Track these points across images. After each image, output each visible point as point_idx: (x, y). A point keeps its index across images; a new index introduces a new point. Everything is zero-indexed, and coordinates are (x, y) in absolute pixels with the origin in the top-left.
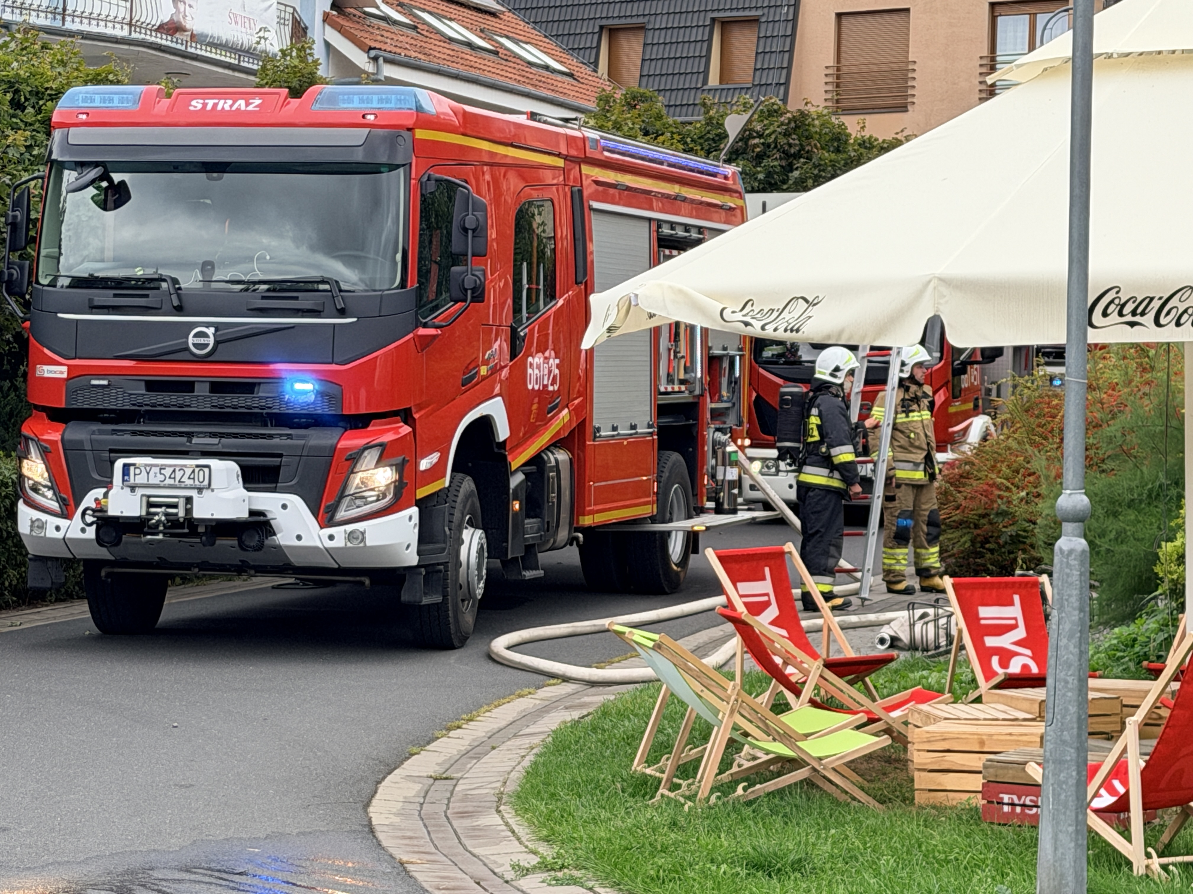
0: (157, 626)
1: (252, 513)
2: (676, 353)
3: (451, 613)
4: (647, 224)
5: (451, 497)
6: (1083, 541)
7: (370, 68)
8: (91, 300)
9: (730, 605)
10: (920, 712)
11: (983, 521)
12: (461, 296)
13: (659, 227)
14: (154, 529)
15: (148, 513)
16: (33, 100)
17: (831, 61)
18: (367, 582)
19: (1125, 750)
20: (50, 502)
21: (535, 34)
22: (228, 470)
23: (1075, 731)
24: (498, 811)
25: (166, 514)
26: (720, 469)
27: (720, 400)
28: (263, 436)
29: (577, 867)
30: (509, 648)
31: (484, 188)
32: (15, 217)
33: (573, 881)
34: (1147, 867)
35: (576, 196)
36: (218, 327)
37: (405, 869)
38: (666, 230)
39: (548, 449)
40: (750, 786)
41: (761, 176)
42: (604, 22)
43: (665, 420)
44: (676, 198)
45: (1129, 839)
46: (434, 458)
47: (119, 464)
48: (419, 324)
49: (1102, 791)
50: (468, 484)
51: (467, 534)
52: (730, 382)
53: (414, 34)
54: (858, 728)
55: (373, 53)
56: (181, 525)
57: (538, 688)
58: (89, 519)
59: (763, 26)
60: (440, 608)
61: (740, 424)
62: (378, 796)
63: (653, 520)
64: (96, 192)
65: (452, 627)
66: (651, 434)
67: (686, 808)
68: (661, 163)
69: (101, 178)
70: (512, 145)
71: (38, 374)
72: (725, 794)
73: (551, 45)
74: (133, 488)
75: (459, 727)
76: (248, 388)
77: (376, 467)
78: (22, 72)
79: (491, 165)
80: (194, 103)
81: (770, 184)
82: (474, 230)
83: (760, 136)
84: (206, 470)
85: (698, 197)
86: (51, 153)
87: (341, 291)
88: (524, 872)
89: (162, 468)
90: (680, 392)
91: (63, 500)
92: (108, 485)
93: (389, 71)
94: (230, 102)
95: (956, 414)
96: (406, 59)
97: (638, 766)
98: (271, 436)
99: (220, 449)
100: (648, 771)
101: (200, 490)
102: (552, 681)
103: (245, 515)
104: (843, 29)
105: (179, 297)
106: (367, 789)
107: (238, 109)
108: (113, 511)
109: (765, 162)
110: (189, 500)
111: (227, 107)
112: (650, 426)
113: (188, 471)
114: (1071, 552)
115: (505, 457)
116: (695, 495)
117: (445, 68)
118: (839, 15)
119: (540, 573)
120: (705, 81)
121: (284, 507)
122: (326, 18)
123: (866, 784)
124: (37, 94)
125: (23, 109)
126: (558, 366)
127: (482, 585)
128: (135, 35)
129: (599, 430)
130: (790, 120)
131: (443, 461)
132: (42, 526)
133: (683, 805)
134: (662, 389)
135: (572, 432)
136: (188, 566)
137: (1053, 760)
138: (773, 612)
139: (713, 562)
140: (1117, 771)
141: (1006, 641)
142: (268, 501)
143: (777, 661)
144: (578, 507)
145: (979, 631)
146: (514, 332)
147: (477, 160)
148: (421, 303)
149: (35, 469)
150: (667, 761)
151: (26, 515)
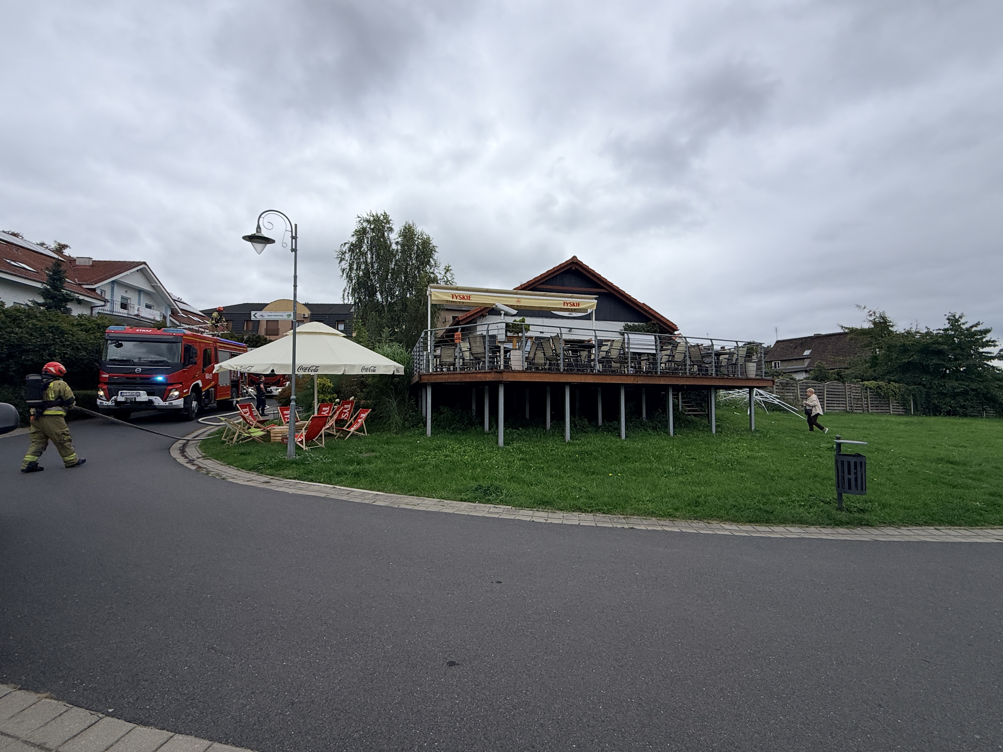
1: (149, 400)
2: (234, 374)
3: (190, 415)
4: (229, 352)
5: (190, 396)
6: (295, 402)
7: (179, 324)
8: (114, 363)
9: (241, 413)
10: (272, 428)
12: (192, 364)
13: (231, 353)
14: (127, 403)
15: (126, 401)
17: (265, 328)
18: (173, 411)
19: (302, 432)
20: (104, 398)
22: (144, 393)
23: (293, 430)
24: (196, 448)
25: (130, 401)
26: (243, 390)
27: (243, 380)
28: (151, 387)
30: (202, 421)
31: (197, 346)
32: (97, 348)
33: (208, 459)
34: (306, 449)
35: (216, 348)
36: (142, 368)
38: (233, 353)
39: (210, 388)
40: (242, 441)
43: (232, 383)
44: (235, 348)
45: (303, 445)
46: (187, 390)
47: (120, 392)
48: (184, 368)
49: (299, 439)
50: (194, 394)
51: (193, 402)
52: (245, 378)
53: (188, 319)
54: (262, 431)
55: (180, 322)
56: (133, 402)
57: (206, 427)
58: (113, 402)
61: (247, 383)
62: (171, 447)
63: (230, 399)
64: (115, 345)
65: (191, 417)
67: (231, 445)
68: (231, 343)
69: (116, 342)
70: (203, 339)
71: (102, 376)
72: (238, 443)
74: (123, 396)
75: (190, 435)
76: (148, 379)
77: (175, 392)
78: (100, 322)
79: (199, 342)
80: (137, 330)
83: (251, 338)
84: (139, 393)
85: (238, 348)
86: (106, 337)
87: (168, 363)
88: (199, 458)
89: (129, 392)
90: (235, 379)
91: (107, 398)
92: (117, 395)
94: (145, 330)
97: (223, 439)
98: (153, 387)
99: (142, 389)
100: (225, 440)
101: (138, 396)
102: (208, 425)
103: (147, 400)
104: (267, 323)
105: (133, 363)
107: (147, 331)
108: (118, 400)
110: (135, 398)
112: (230, 384)
113: (135, 393)
114: (293, 404)
115: (201, 390)
116: (238, 395)
119: (208, 408)
121: (156, 399)
122: (170, 316)
123: (263, 439)
124: (104, 326)
125: (100, 329)
126: (212, 375)
127: (197, 410)
128: (129, 316)
129: (220, 385)
132: (103, 403)
134: (232, 379)
135: (215, 386)
136: (135, 409)
137: (290, 435)
138: (249, 413)
139: (239, 406)
140: (301, 435)
141: (288, 416)
142: (151, 398)
143: (249, 421)
144: (216, 397)
145: (283, 415)
146: (203, 370)
147: (196, 342)
148: (184, 365)
149: (101, 393)
150: (228, 438)
151: (99, 401)
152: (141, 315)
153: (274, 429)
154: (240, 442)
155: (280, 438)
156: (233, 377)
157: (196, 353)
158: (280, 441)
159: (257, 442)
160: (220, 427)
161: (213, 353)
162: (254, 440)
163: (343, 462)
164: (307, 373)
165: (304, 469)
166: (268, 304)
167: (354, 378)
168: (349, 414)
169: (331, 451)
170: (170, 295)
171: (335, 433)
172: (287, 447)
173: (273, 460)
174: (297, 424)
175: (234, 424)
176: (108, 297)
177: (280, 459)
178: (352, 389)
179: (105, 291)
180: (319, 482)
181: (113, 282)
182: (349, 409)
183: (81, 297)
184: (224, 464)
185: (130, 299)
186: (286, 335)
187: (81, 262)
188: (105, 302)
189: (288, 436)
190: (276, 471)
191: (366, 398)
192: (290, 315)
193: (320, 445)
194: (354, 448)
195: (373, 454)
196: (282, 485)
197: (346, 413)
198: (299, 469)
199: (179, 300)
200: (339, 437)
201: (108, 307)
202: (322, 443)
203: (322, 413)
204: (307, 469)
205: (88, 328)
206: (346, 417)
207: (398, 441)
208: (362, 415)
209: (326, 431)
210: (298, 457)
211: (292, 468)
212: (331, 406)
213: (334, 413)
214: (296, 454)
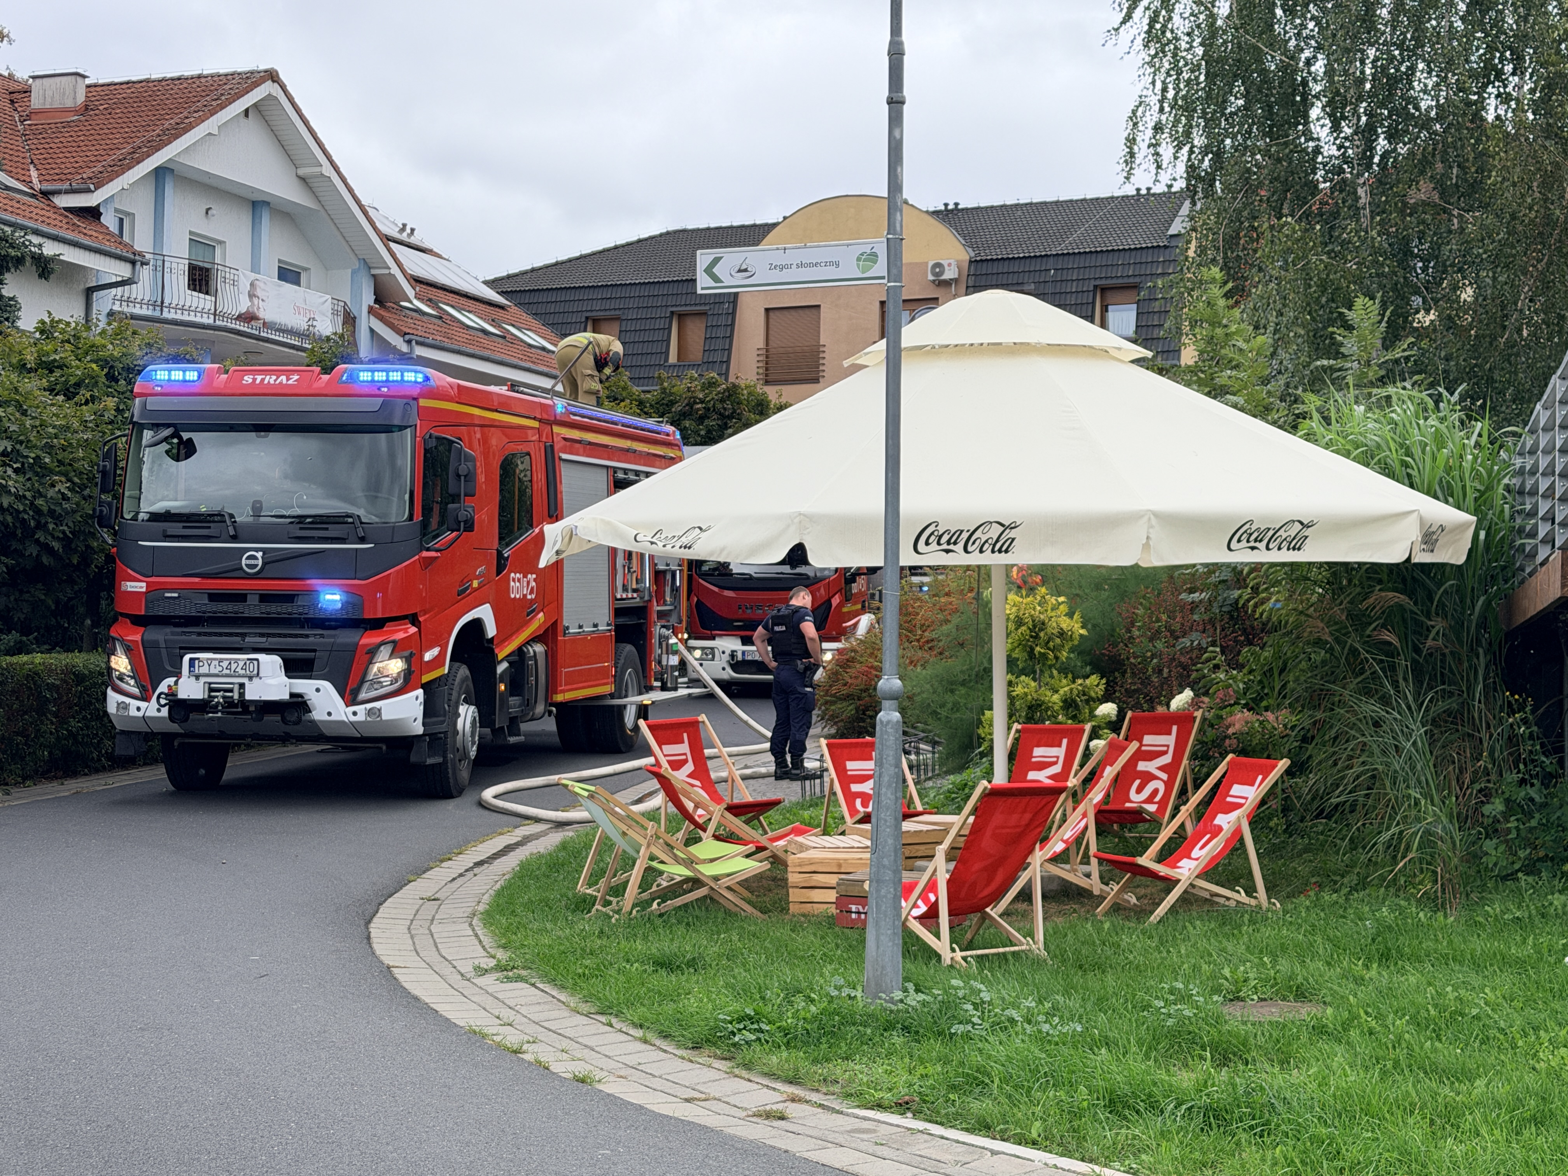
0: (222, 783)
1: (292, 695)
2: (629, 568)
3: (450, 771)
4: (605, 471)
5: (450, 681)
6: (898, 714)
7: (404, 348)
8: (164, 531)
9: (658, 764)
10: (796, 843)
11: (864, 695)
12: (456, 527)
13: (615, 472)
14: (214, 709)
15: (210, 696)
16: (124, 374)
17: (762, 345)
18: (384, 747)
19: (935, 870)
20: (131, 686)
21: (535, 323)
22: (273, 662)
23: (892, 858)
24: (471, 925)
25: (224, 697)
26: (664, 657)
27: (665, 604)
28: (301, 636)
29: (524, 968)
30: (495, 797)
31: (476, 444)
32: (105, 466)
33: (519, 979)
34: (952, 959)
35: (549, 450)
36: (265, 551)
37: (390, 972)
38: (621, 475)
39: (528, 643)
40: (664, 902)
41: (703, 433)
42: (588, 314)
43: (622, 620)
44: (628, 450)
45: (939, 938)
46: (435, 651)
47: (187, 658)
48: (422, 549)
49: (920, 902)
50: (464, 671)
51: (462, 709)
52: (672, 590)
53: (440, 322)
54: (748, 856)
55: (407, 337)
56: (235, 706)
57: (516, 827)
58: (163, 702)
59: (710, 318)
60: (442, 766)
61: (680, 622)
62: (378, 915)
63: (612, 696)
64: (168, 447)
65: (451, 781)
66: (610, 631)
67: (613, 920)
68: (616, 424)
69: (173, 436)
70: (497, 411)
71: (123, 588)
72: (644, 909)
73: (548, 331)
74: (197, 677)
75: (450, 859)
76: (289, 598)
77: (390, 658)
78: (115, 353)
79: (482, 426)
80: (246, 378)
81: (710, 438)
82: (465, 476)
83: (702, 402)
84: (255, 663)
85: (646, 450)
86: (133, 416)
87: (362, 523)
88: (482, 972)
89: (221, 661)
90: (633, 598)
91: (143, 686)
92: (178, 675)
93: (420, 351)
94: (274, 377)
95: (849, 612)
96: (433, 342)
97: (581, 888)
98: (307, 636)
99: (267, 646)
100: (589, 891)
101: (251, 678)
102: (527, 822)
103: (286, 697)
104: (771, 321)
105: (235, 528)
106: (370, 909)
107: (281, 383)
108: (182, 695)
109: (706, 422)
110: (242, 686)
111: (272, 382)
112: (608, 625)
113: (241, 664)
114: (888, 722)
115: (493, 650)
116: (644, 677)
117: (463, 349)
118: (767, 310)
119: (522, 738)
120: (666, 360)
121: (318, 690)
122: (371, 310)
123: (754, 898)
124: (128, 369)
125: (117, 381)
126: (535, 580)
127: (475, 748)
128: (218, 323)
129: (568, 628)
130: (725, 390)
131: (442, 654)
132: (126, 707)
133: (611, 917)
134: (619, 596)
135: (546, 631)
136: (243, 737)
137: (876, 880)
138: (689, 767)
139: (650, 727)
140: (932, 886)
141: (866, 787)
142: (305, 686)
143: (690, 806)
144: (552, 687)
145: (846, 780)
146: (500, 554)
147: (469, 422)
148: (426, 532)
149: (121, 663)
150: (602, 883)
151: (113, 698)
152: (261, 314)
153: (803, 848)
154: (655, 905)
155: (832, 896)
156: (625, 589)
157: (469, 477)
158: (833, 910)
159: (728, 913)
160: (568, 833)
161: (540, 477)
162: (711, 901)
163: (1140, 1043)
164: (958, 558)
165: (945, 1061)
166: (775, 225)
167: (1191, 591)
168: (1169, 785)
169: (1078, 978)
170: (371, 212)
171: (1095, 885)
172: (863, 941)
173: (800, 1002)
174: (908, 826)
175: (630, 818)
176: (142, 242)
177: (831, 999)
178: (1184, 651)
179: (128, 214)
180: (1021, 1140)
181: (160, 173)
182: (1166, 759)
183: (50, 249)
184: (585, 1008)
185: (221, 242)
186: (857, 368)
187: (49, 93)
188: (133, 263)
189: (866, 886)
190: (815, 1061)
191: (1258, 700)
192: (873, 257)
193: (1024, 944)
194: (1196, 968)
195: (1306, 1012)
196: (840, 1139)
197: (1152, 777)
198: (922, 1061)
199: (404, 237)
200: (1117, 908)
201: (143, 290)
202: (1030, 934)
203: (1032, 775)
204: (962, 1064)
205: (73, 380)
206: (1150, 800)
207: (1443, 946)
208: (1237, 790)
209: (1056, 870)
210: (914, 999)
211: (889, 1055)
212: (1074, 736)
213: (1090, 780)
214: (906, 979)
